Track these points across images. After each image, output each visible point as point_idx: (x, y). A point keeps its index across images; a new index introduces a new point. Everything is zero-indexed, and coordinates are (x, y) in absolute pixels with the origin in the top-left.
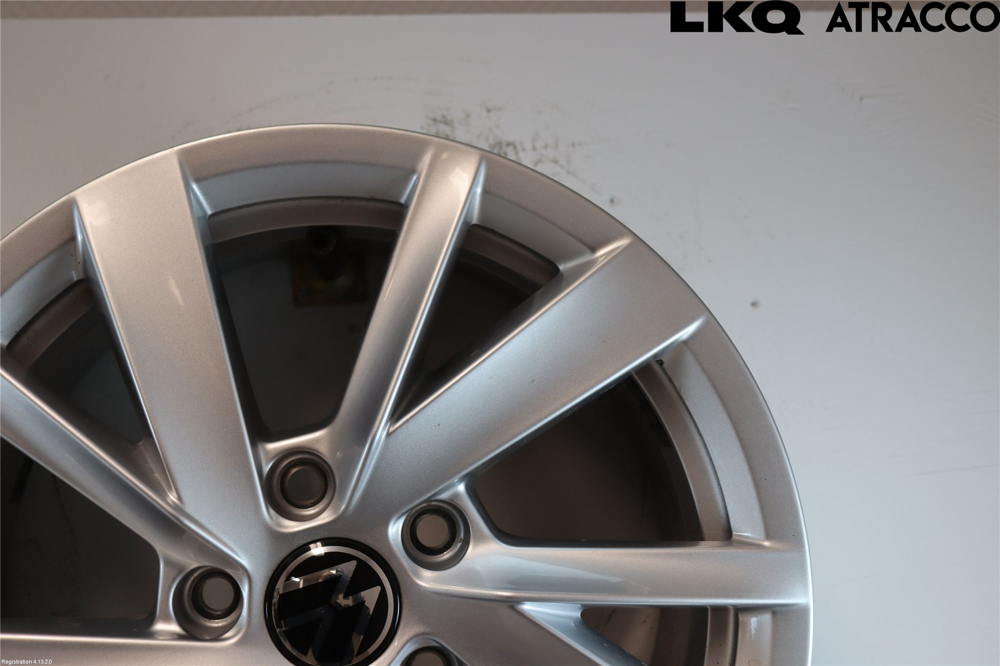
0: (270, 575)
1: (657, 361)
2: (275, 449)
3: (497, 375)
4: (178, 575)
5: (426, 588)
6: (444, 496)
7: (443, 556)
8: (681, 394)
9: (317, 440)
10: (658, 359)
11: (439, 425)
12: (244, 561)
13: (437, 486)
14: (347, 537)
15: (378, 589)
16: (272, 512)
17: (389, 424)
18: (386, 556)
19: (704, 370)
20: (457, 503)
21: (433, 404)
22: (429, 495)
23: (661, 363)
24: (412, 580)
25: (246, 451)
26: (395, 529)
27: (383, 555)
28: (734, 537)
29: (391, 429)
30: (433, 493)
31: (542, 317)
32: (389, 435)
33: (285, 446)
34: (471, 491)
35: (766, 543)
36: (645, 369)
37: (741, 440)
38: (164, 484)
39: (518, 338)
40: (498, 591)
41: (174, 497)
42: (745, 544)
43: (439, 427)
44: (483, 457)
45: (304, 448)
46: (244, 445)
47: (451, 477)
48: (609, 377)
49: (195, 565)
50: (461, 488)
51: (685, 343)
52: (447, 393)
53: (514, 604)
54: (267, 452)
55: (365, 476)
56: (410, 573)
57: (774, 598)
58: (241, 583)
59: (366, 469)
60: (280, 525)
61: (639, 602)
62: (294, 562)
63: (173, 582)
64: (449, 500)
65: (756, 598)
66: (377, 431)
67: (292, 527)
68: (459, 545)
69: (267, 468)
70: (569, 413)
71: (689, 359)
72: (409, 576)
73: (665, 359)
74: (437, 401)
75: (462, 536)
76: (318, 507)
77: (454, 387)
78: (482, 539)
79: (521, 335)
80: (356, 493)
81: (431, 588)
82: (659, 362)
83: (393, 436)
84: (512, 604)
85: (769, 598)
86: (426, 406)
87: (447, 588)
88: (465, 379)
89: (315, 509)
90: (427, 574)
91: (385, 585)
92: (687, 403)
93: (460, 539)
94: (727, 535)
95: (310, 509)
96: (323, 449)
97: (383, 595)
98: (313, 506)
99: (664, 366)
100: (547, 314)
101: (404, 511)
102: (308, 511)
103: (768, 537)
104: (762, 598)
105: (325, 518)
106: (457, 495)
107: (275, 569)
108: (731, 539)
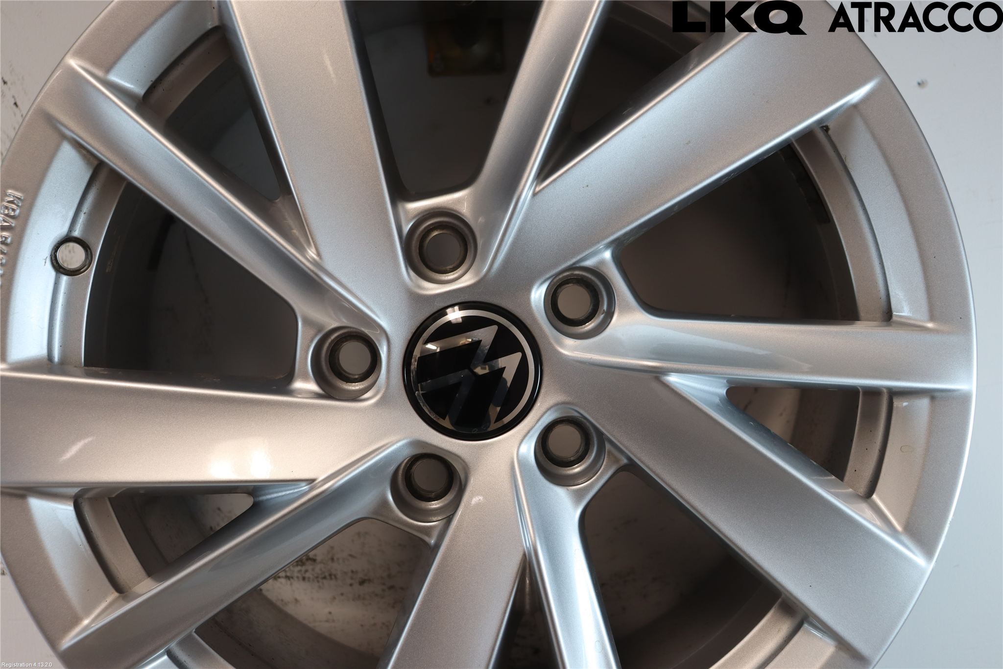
0: (410, 338)
1: (822, 127)
2: (415, 209)
3: (651, 135)
4: (316, 335)
5: (569, 356)
6: (589, 263)
7: (585, 327)
8: (846, 163)
9: (459, 201)
10: (824, 125)
11: (587, 186)
12: (384, 323)
13: (583, 251)
14: (488, 302)
15: (518, 355)
16: (412, 273)
17: (535, 183)
18: (528, 322)
19: (874, 137)
20: (602, 271)
21: (582, 163)
22: (574, 260)
23: (826, 129)
24: (553, 347)
25: (386, 209)
26: (538, 294)
27: (524, 322)
28: (894, 318)
29: (538, 189)
30: (578, 258)
31: (701, 73)
32: (535, 194)
33: (426, 205)
34: (618, 259)
35: (930, 325)
36: (807, 136)
37: (910, 214)
38: (302, 240)
39: (674, 95)
40: (644, 361)
41: (313, 253)
42: (905, 325)
43: (587, 188)
44: (632, 222)
45: (445, 208)
46: (384, 203)
47: (598, 242)
48: (771, 140)
49: (334, 325)
50: (607, 255)
51: (855, 107)
52: (598, 151)
53: (660, 375)
54: (406, 212)
55: (509, 238)
56: (552, 341)
57: (935, 382)
58: (380, 345)
59: (510, 230)
60: (420, 287)
61: (791, 379)
62: (433, 325)
63: (311, 341)
64: (594, 267)
65: (915, 381)
66: (523, 189)
67: (432, 289)
68: (602, 316)
69: (406, 228)
70: (724, 180)
71: (859, 123)
72: (550, 344)
73: (831, 125)
74: (587, 160)
75: (605, 307)
76: (457, 273)
77: (604, 146)
78: (626, 309)
79: (678, 92)
80: (499, 255)
81: (573, 357)
82: (825, 128)
83: (539, 196)
84: (657, 374)
85: (930, 382)
86: (574, 165)
87: (590, 357)
88: (617, 138)
89: (454, 274)
90: (569, 342)
91: (526, 352)
92: (852, 173)
93: (602, 310)
94: (887, 316)
95: (450, 274)
96: (465, 210)
97: (524, 361)
98: (452, 272)
99: (830, 132)
100: (707, 69)
101: (548, 276)
102: (447, 276)
103: (932, 318)
104: (922, 381)
105: (466, 281)
106: (603, 262)
107: (414, 331)
108: (891, 320)
